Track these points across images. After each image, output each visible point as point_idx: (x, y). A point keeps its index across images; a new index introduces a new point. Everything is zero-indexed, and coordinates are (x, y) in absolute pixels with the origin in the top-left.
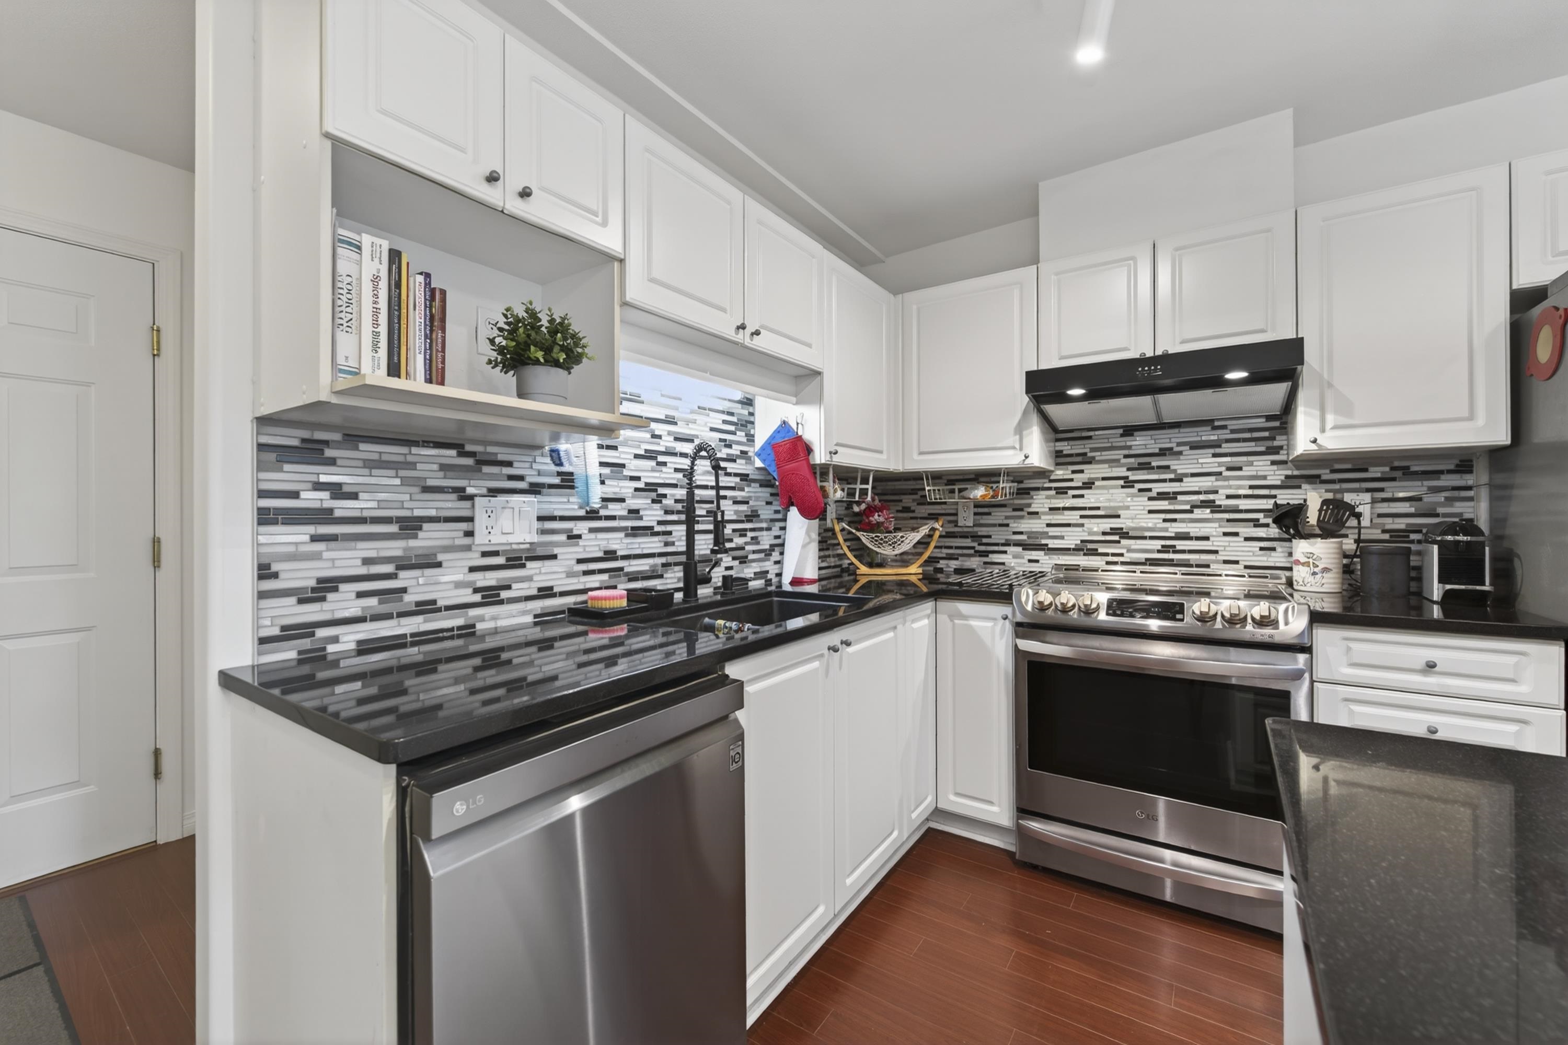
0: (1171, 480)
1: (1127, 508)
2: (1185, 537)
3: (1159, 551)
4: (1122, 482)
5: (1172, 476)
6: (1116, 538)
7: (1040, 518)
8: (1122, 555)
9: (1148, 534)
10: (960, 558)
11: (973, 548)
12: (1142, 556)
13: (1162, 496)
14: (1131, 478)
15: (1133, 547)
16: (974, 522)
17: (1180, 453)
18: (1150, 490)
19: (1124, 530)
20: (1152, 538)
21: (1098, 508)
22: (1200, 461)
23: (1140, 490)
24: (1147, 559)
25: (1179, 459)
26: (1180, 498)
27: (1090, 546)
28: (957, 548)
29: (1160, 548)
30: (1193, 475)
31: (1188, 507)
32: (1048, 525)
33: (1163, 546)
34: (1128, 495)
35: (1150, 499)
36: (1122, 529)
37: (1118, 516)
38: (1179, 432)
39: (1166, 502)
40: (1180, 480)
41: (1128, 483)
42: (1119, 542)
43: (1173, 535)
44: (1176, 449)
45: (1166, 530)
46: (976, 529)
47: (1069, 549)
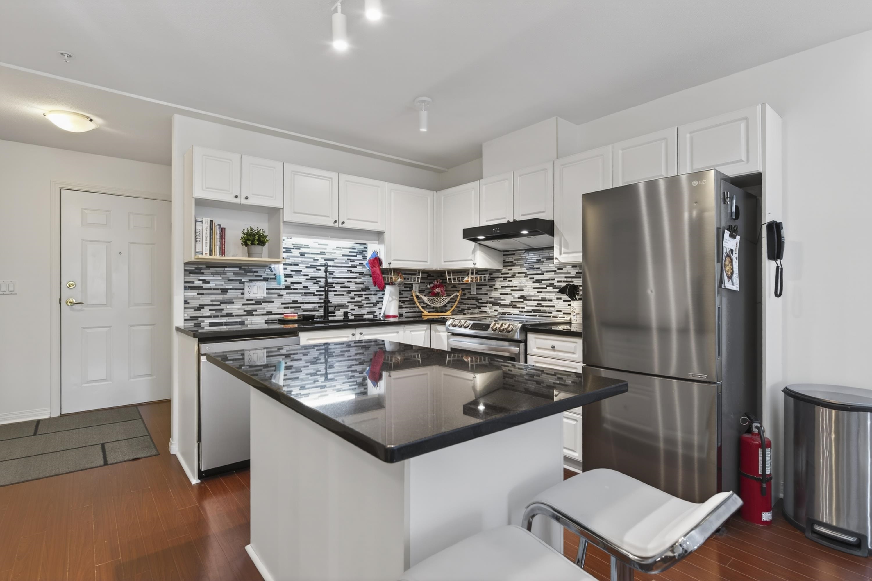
0: (540, 274)
1: (526, 286)
2: (544, 300)
3: (536, 306)
4: (524, 275)
5: (540, 272)
6: (522, 300)
7: (498, 291)
8: (524, 308)
9: (533, 298)
10: (472, 309)
11: (476, 304)
12: (530, 308)
13: (538, 281)
14: (528, 273)
15: (528, 304)
16: (476, 292)
17: (543, 262)
18: (533, 278)
19: (525, 297)
20: (534, 300)
21: (516, 287)
22: (550, 265)
23: (530, 278)
24: (532, 310)
25: (543, 264)
26: (543, 282)
27: (514, 304)
28: (471, 304)
29: (536, 305)
30: (547, 272)
31: (545, 286)
32: (501, 294)
33: (538, 304)
34: (527, 281)
35: (533, 282)
36: (524, 296)
37: (523, 290)
38: (543, 252)
39: (538, 284)
40: (543, 274)
41: (526, 276)
42: (523, 302)
43: (540, 299)
44: (542, 260)
45: (538, 296)
46: (477, 296)
47: (507, 305)
